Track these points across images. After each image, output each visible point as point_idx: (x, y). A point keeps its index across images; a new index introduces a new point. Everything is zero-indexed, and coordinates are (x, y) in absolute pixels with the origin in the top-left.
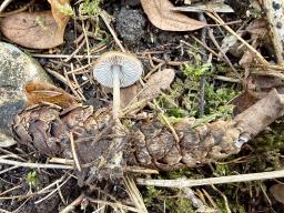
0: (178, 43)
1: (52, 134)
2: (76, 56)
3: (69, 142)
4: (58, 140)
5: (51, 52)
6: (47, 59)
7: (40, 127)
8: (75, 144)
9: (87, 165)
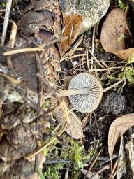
0: (97, 138)
1: (42, 31)
2: (92, 59)
3: (33, 46)
4: (36, 35)
5: (97, 40)
6: (91, 37)
7: (48, 21)
8: (34, 52)
9: (10, 62)
